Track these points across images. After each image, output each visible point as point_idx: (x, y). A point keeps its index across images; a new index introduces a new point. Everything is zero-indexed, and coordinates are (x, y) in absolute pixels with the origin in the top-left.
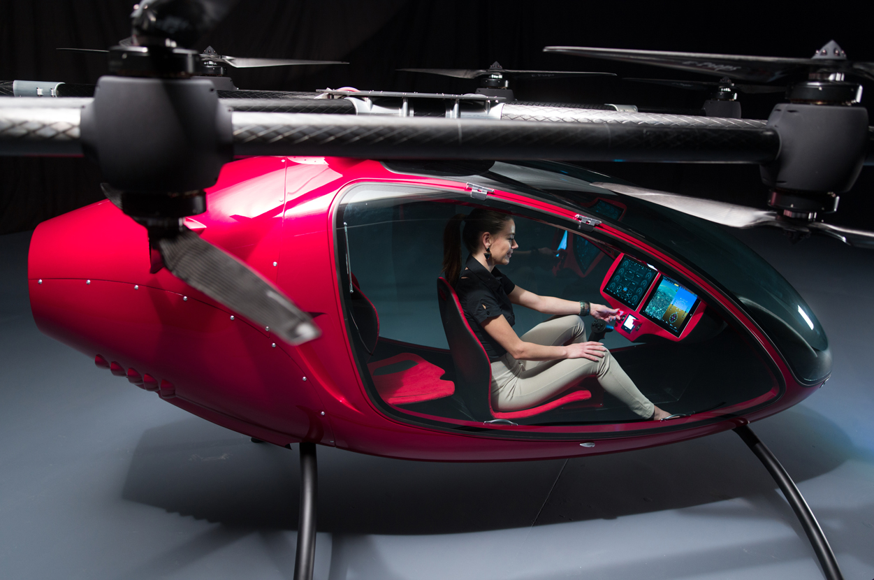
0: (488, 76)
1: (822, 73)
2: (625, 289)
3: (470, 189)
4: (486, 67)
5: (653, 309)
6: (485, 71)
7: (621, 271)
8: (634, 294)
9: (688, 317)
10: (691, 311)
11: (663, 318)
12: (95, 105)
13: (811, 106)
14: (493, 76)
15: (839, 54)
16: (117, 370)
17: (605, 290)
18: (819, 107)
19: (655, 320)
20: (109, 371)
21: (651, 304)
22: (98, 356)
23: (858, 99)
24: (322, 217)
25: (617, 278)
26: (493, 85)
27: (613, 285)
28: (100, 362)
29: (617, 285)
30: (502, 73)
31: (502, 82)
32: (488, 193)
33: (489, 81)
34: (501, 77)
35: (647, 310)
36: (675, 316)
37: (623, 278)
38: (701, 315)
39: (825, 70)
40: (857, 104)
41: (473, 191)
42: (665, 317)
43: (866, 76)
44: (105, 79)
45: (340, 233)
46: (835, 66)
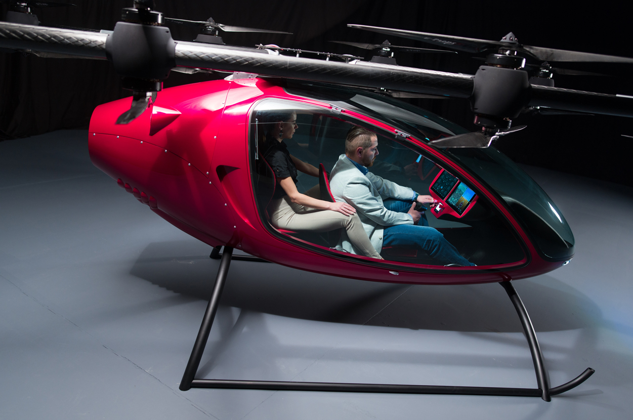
0: (381, 49)
1: (503, 50)
2: (442, 187)
3: (331, 108)
4: (380, 43)
5: (453, 200)
6: (379, 46)
7: (442, 177)
8: (445, 190)
9: (469, 204)
10: (470, 201)
11: (456, 205)
12: (114, 34)
13: (495, 68)
14: (384, 49)
15: (512, 40)
16: (128, 188)
17: (432, 188)
18: (498, 68)
19: (452, 206)
20: (124, 189)
21: (452, 196)
22: (119, 179)
23: (523, 66)
24: (244, 117)
25: (439, 181)
26: (383, 54)
27: (436, 185)
28: (120, 183)
29: (438, 185)
30: (389, 48)
31: (389, 53)
32: (342, 111)
33: (380, 52)
34: (388, 50)
35: (449, 200)
36: (462, 203)
37: (442, 181)
38: (475, 202)
39: (504, 48)
40: (522, 69)
41: (333, 109)
42: (457, 204)
43: (528, 53)
44: (119, 23)
45: (253, 127)
46: (510, 46)
